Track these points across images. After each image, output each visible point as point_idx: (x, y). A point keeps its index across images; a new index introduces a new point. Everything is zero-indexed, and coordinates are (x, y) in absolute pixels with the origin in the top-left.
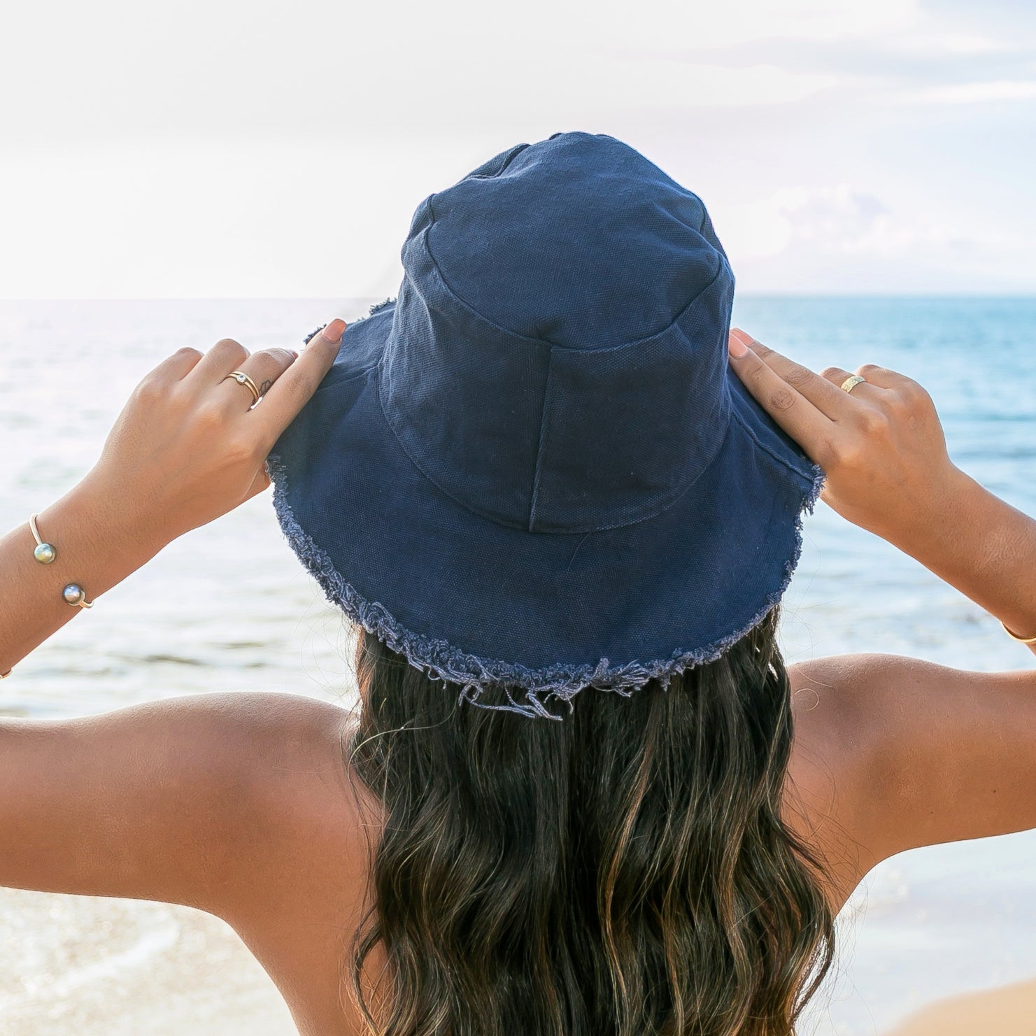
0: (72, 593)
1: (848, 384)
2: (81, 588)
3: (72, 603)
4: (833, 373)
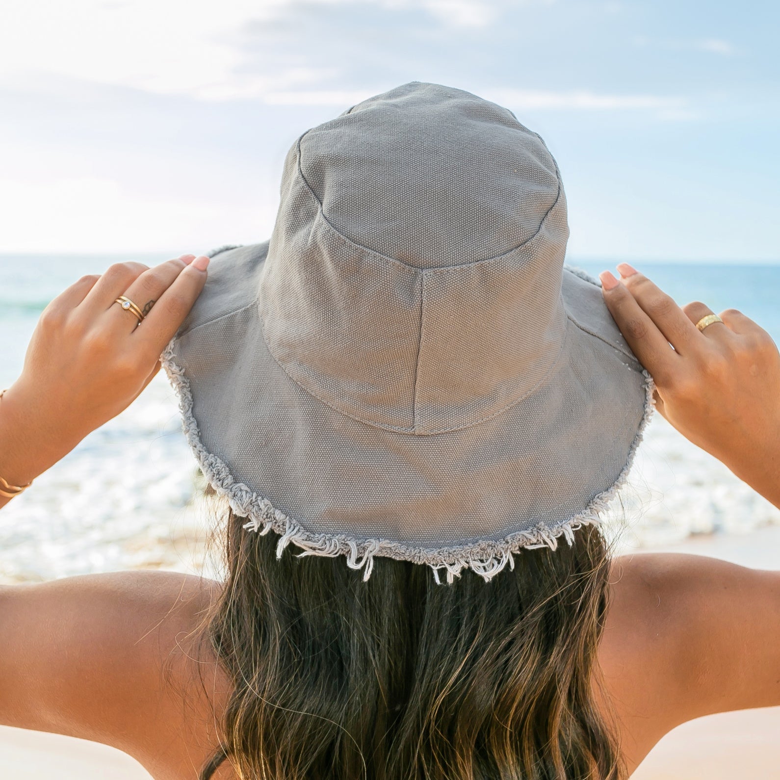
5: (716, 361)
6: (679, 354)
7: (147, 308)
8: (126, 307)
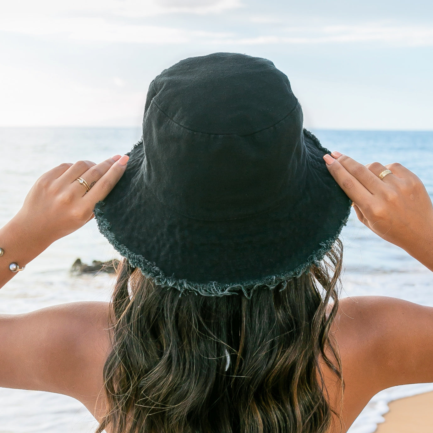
0: (13, 267)
1: (383, 174)
2: (16, 264)
3: (14, 271)
6: (372, 194)
7: (92, 185)
8: (81, 182)
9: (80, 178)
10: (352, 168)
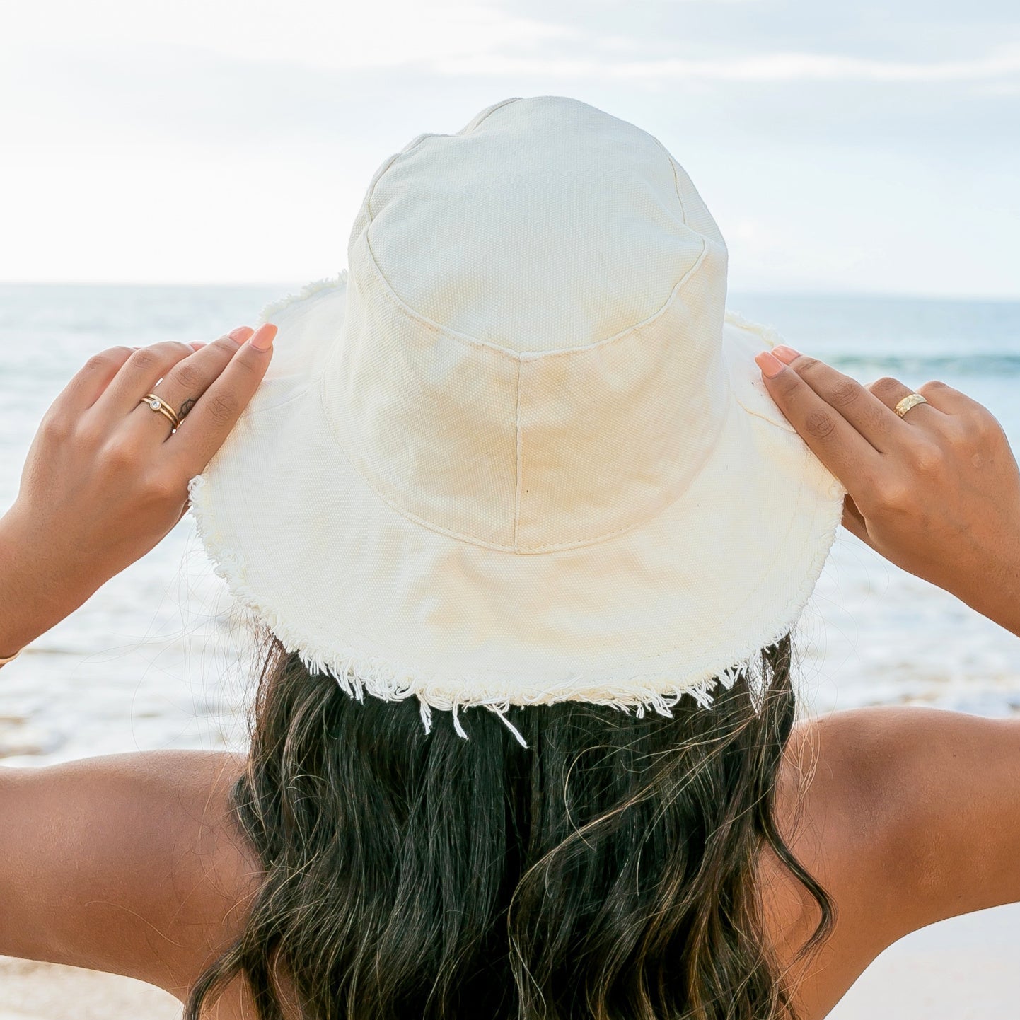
4: (888, 390)
5: (928, 452)
6: (879, 451)
7: (184, 409)
8: (155, 407)
9: (152, 396)
10: (829, 386)
